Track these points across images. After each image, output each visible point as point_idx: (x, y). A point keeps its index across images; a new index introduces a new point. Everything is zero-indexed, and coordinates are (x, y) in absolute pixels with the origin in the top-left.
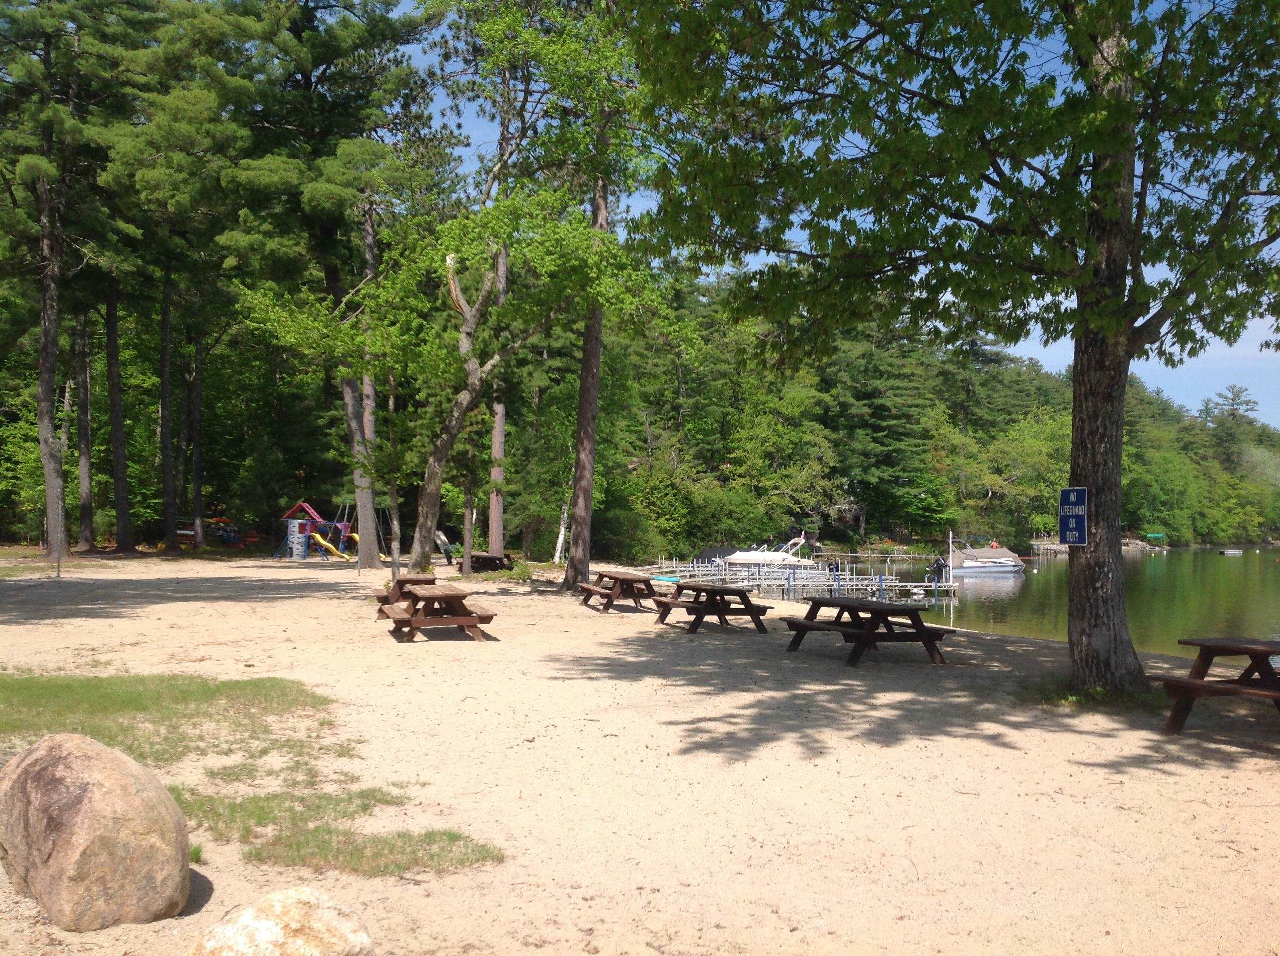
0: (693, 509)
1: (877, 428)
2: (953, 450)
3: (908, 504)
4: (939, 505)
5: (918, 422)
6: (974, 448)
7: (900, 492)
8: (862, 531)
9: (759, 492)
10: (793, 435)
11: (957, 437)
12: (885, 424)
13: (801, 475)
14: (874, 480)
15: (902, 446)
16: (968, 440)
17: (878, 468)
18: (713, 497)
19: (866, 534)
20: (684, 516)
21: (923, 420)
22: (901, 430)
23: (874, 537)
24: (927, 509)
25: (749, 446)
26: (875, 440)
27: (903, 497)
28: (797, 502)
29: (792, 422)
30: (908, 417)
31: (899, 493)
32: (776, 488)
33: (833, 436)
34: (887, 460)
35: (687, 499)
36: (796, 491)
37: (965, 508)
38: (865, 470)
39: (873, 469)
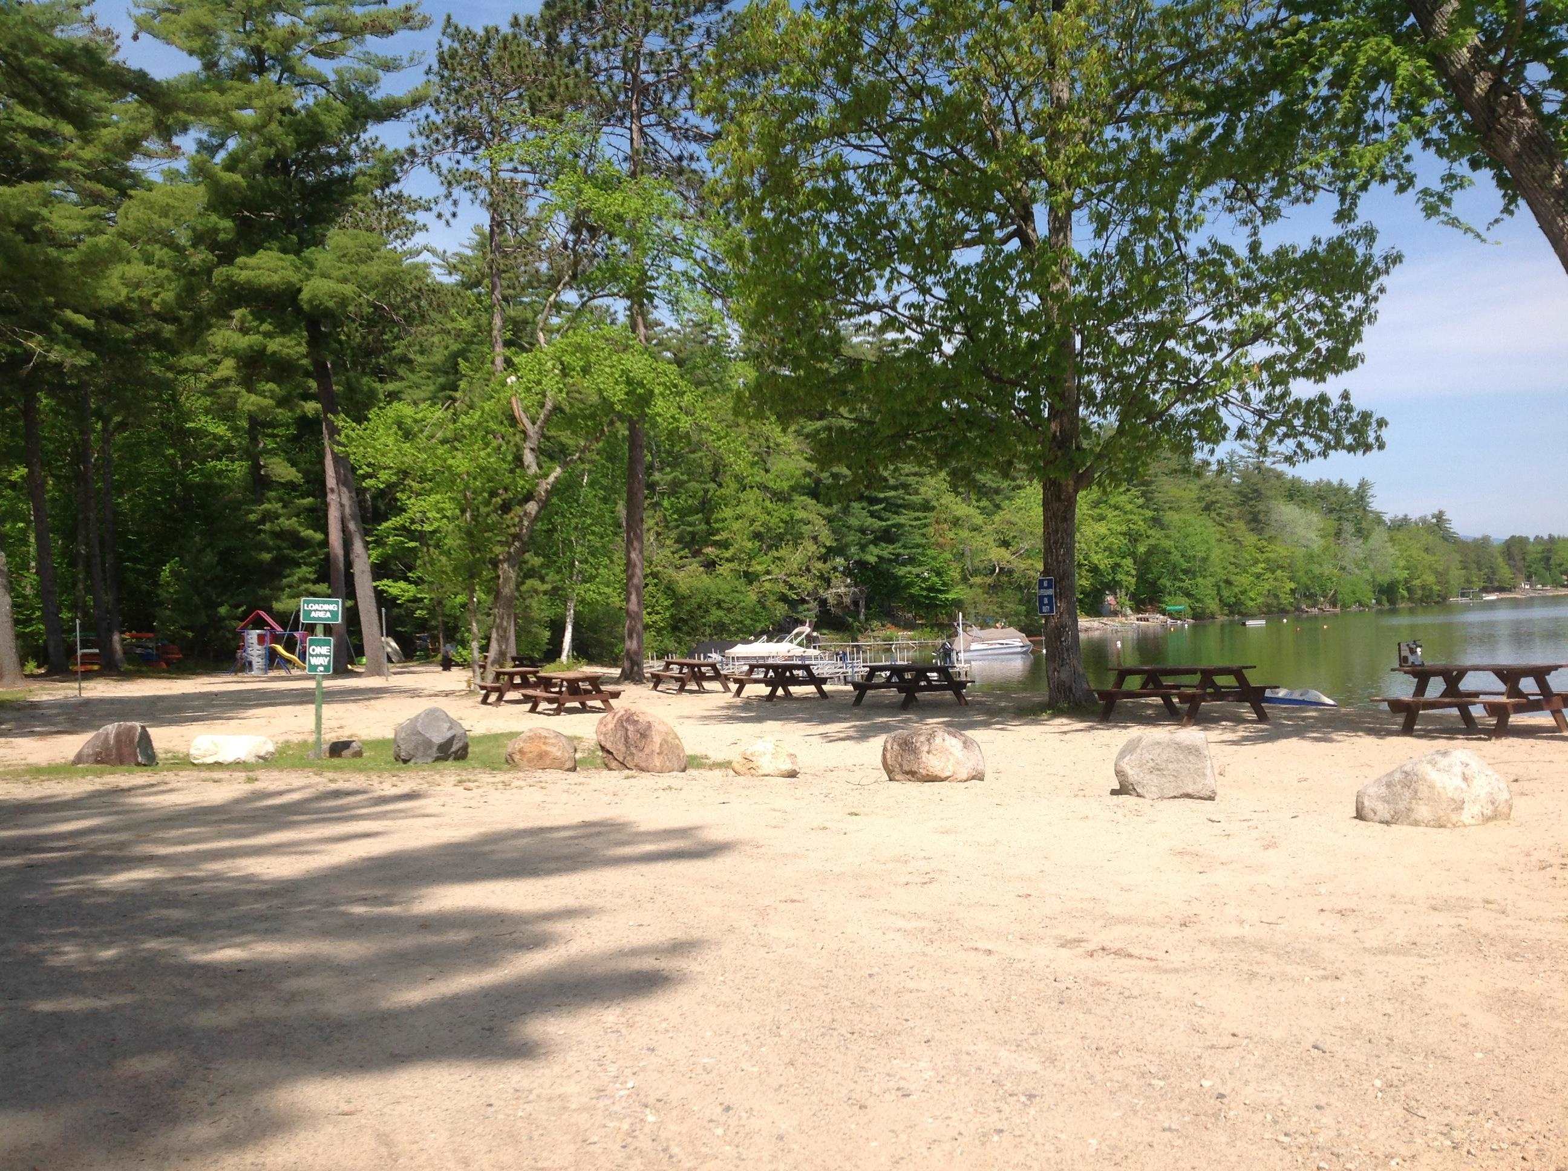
0: (678, 600)
1: (873, 501)
2: (956, 522)
3: (910, 585)
4: (944, 584)
5: (917, 493)
6: (979, 520)
7: (901, 571)
8: (862, 617)
9: (750, 578)
10: (782, 511)
11: (961, 508)
12: (882, 495)
13: (795, 558)
14: (872, 559)
15: (901, 520)
16: (972, 511)
17: (876, 545)
18: (699, 585)
19: (867, 619)
20: (667, 608)
21: (922, 490)
22: (900, 502)
23: (875, 623)
24: (931, 589)
25: (736, 526)
26: (872, 514)
27: (904, 577)
28: (791, 587)
29: (781, 497)
30: (905, 486)
31: (900, 573)
32: (768, 573)
33: (827, 511)
34: (886, 536)
35: (670, 590)
36: (789, 575)
37: (971, 586)
38: (863, 548)
39: (871, 547)
